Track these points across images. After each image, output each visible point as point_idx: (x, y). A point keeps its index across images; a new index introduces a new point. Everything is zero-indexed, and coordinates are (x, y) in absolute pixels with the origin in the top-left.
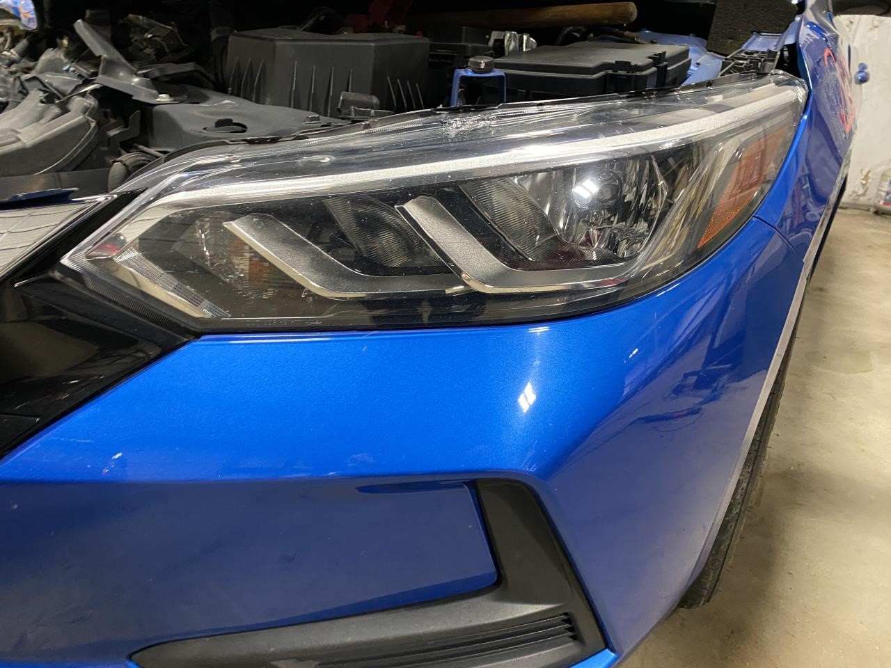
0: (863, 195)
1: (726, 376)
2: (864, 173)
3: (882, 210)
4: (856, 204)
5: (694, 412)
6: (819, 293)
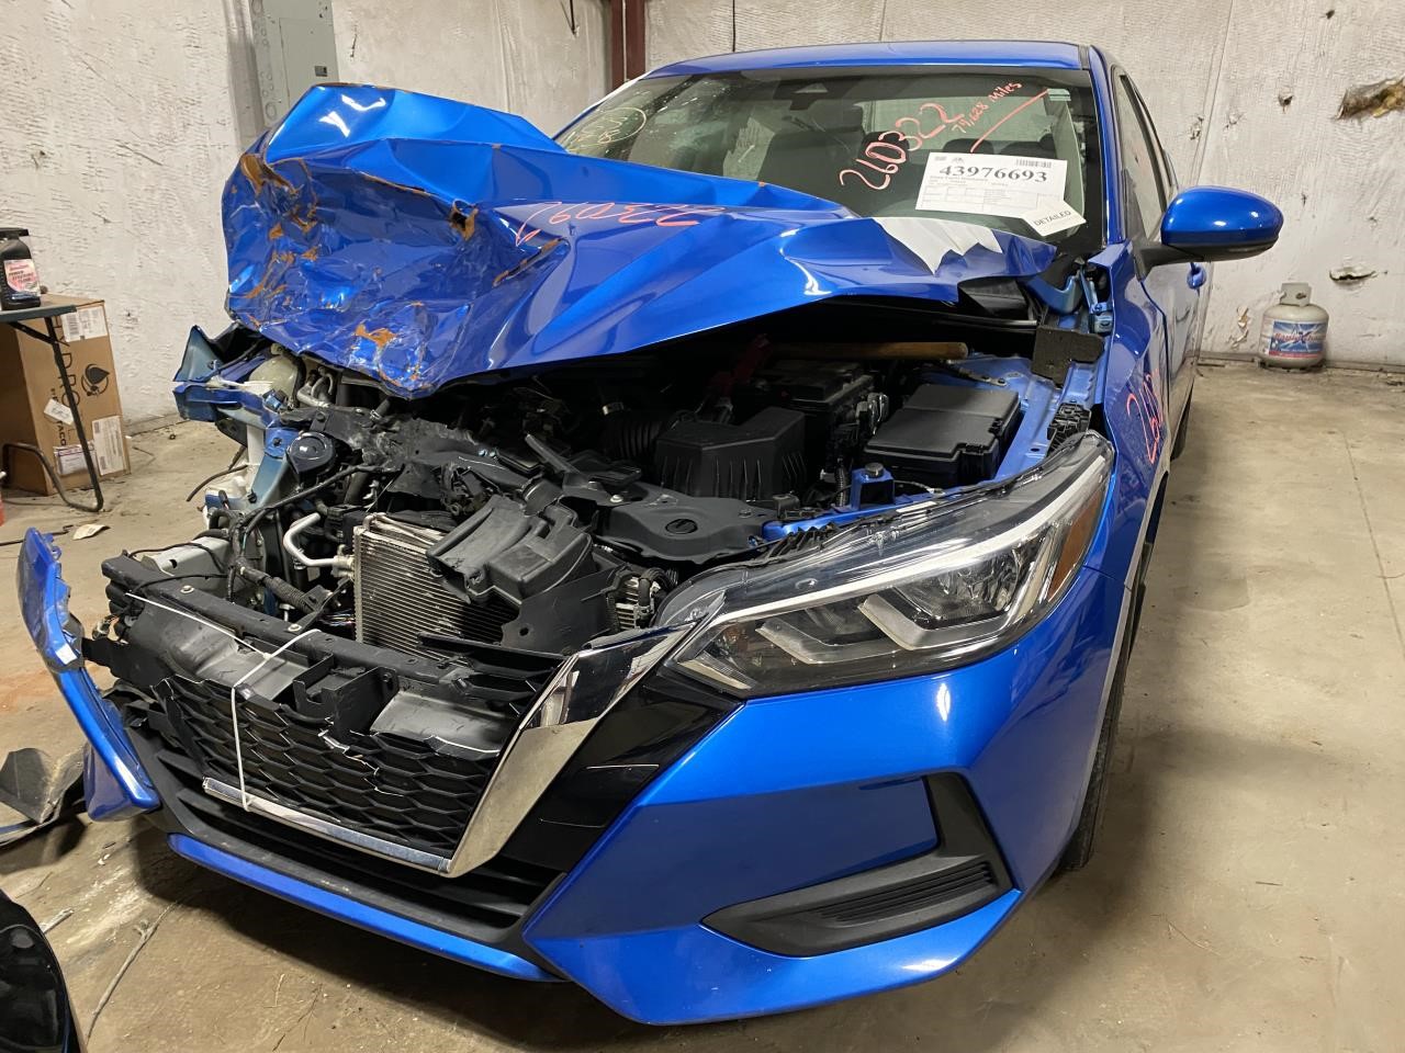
0: (1244, 340)
1: (1089, 650)
2: (1242, 313)
3: (1269, 360)
4: (1235, 354)
5: (1061, 694)
6: (1190, 503)
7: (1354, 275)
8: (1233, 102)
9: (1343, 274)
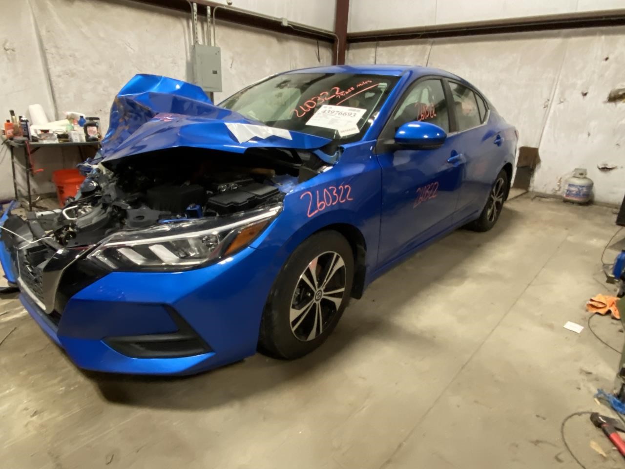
0: (559, 190)
2: (559, 179)
3: (566, 199)
4: (555, 195)
7: (608, 167)
8: (562, 93)
9: (603, 167)
